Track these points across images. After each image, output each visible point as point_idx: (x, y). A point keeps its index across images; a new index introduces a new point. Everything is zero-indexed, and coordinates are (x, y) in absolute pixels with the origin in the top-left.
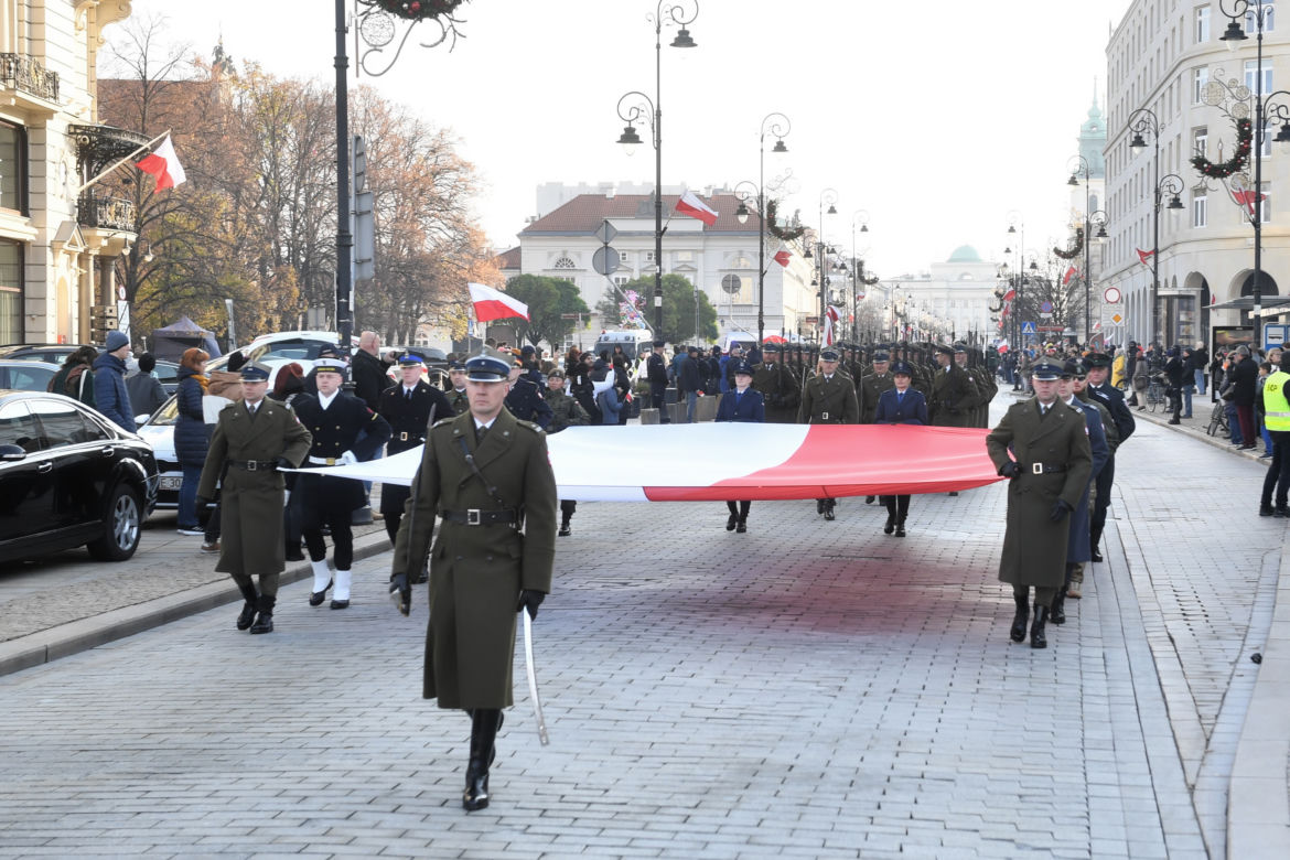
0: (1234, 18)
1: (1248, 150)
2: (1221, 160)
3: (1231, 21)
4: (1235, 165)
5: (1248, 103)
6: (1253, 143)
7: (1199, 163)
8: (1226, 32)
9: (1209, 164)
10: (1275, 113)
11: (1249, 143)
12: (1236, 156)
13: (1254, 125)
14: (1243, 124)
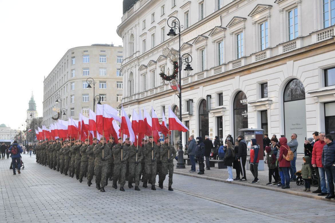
0: (172, 28)
1: (177, 72)
2: (169, 75)
3: (171, 29)
4: (173, 77)
5: (176, 56)
6: (179, 70)
7: (162, 75)
8: (169, 32)
9: (166, 75)
10: (185, 60)
11: (177, 70)
12: (174, 74)
13: (179, 63)
14: (175, 63)
